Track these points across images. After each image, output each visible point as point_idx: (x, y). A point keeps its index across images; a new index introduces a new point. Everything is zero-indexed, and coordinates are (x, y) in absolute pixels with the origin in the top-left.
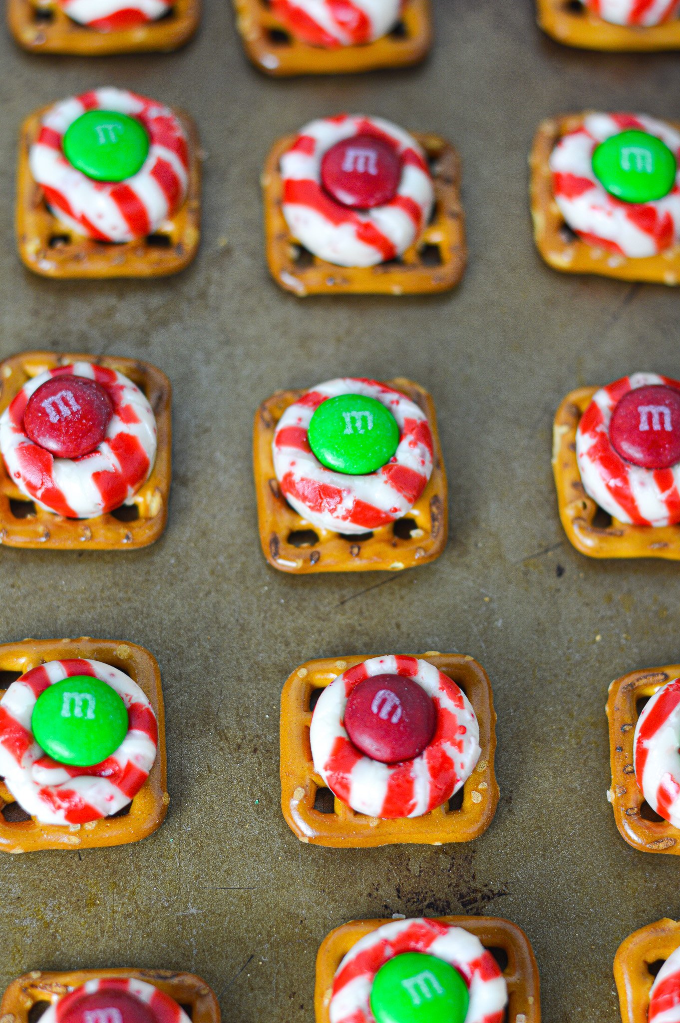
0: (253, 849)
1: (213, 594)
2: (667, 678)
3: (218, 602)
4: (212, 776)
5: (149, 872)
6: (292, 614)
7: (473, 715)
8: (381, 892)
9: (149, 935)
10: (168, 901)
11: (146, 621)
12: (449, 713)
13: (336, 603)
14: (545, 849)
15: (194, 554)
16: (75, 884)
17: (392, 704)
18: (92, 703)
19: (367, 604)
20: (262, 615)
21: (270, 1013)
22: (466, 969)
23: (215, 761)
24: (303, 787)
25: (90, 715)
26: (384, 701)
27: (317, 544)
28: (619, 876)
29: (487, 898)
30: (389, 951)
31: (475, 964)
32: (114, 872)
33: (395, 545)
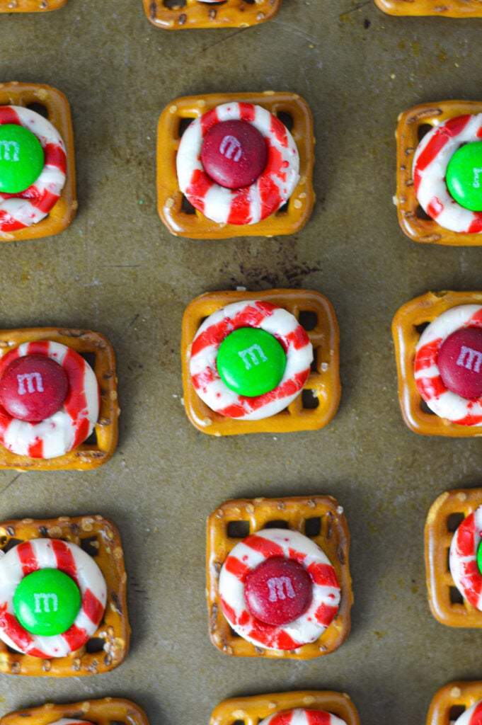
0: (138, 237)
1: (108, 44)
2: (441, 112)
3: (112, 50)
4: (109, 183)
5: (65, 255)
6: (167, 59)
7: (294, 151)
8: (229, 269)
9: (66, 300)
10: (78, 276)
11: (60, 66)
12: (277, 151)
13: (200, 50)
14: (347, 237)
15: (94, 12)
16: (12, 264)
17: (235, 147)
18: (17, 149)
19: (223, 51)
20: (145, 60)
21: (151, 356)
22: (284, 339)
23: (111, 171)
24: (172, 198)
25: (16, 158)
26: (229, 144)
27: (185, 7)
28: (401, 258)
29: (304, 273)
30: (230, 327)
31: (291, 336)
32: (40, 255)
33: (242, 10)
